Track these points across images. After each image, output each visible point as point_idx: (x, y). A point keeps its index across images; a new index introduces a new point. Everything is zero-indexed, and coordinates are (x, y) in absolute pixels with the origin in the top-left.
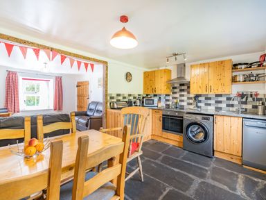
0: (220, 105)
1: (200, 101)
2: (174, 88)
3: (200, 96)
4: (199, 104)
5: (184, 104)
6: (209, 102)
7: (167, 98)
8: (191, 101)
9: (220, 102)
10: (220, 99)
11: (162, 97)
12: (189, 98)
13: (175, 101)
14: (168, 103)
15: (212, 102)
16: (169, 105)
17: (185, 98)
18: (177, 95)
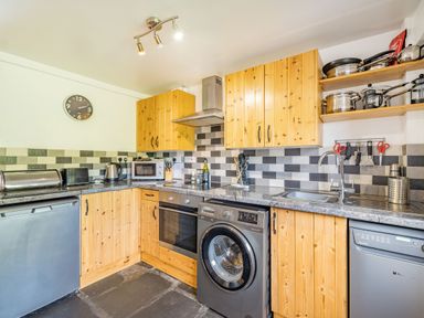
0: (295, 177)
1: (252, 167)
2: (201, 136)
3: (252, 153)
4: (252, 175)
5: (221, 173)
6: (272, 168)
7: (189, 160)
8: (234, 167)
9: (296, 168)
10: (295, 160)
11: (179, 159)
12: (230, 160)
13: (202, 166)
14: (189, 171)
15: (278, 168)
16: (190, 176)
17: (221, 160)
18: (206, 154)
